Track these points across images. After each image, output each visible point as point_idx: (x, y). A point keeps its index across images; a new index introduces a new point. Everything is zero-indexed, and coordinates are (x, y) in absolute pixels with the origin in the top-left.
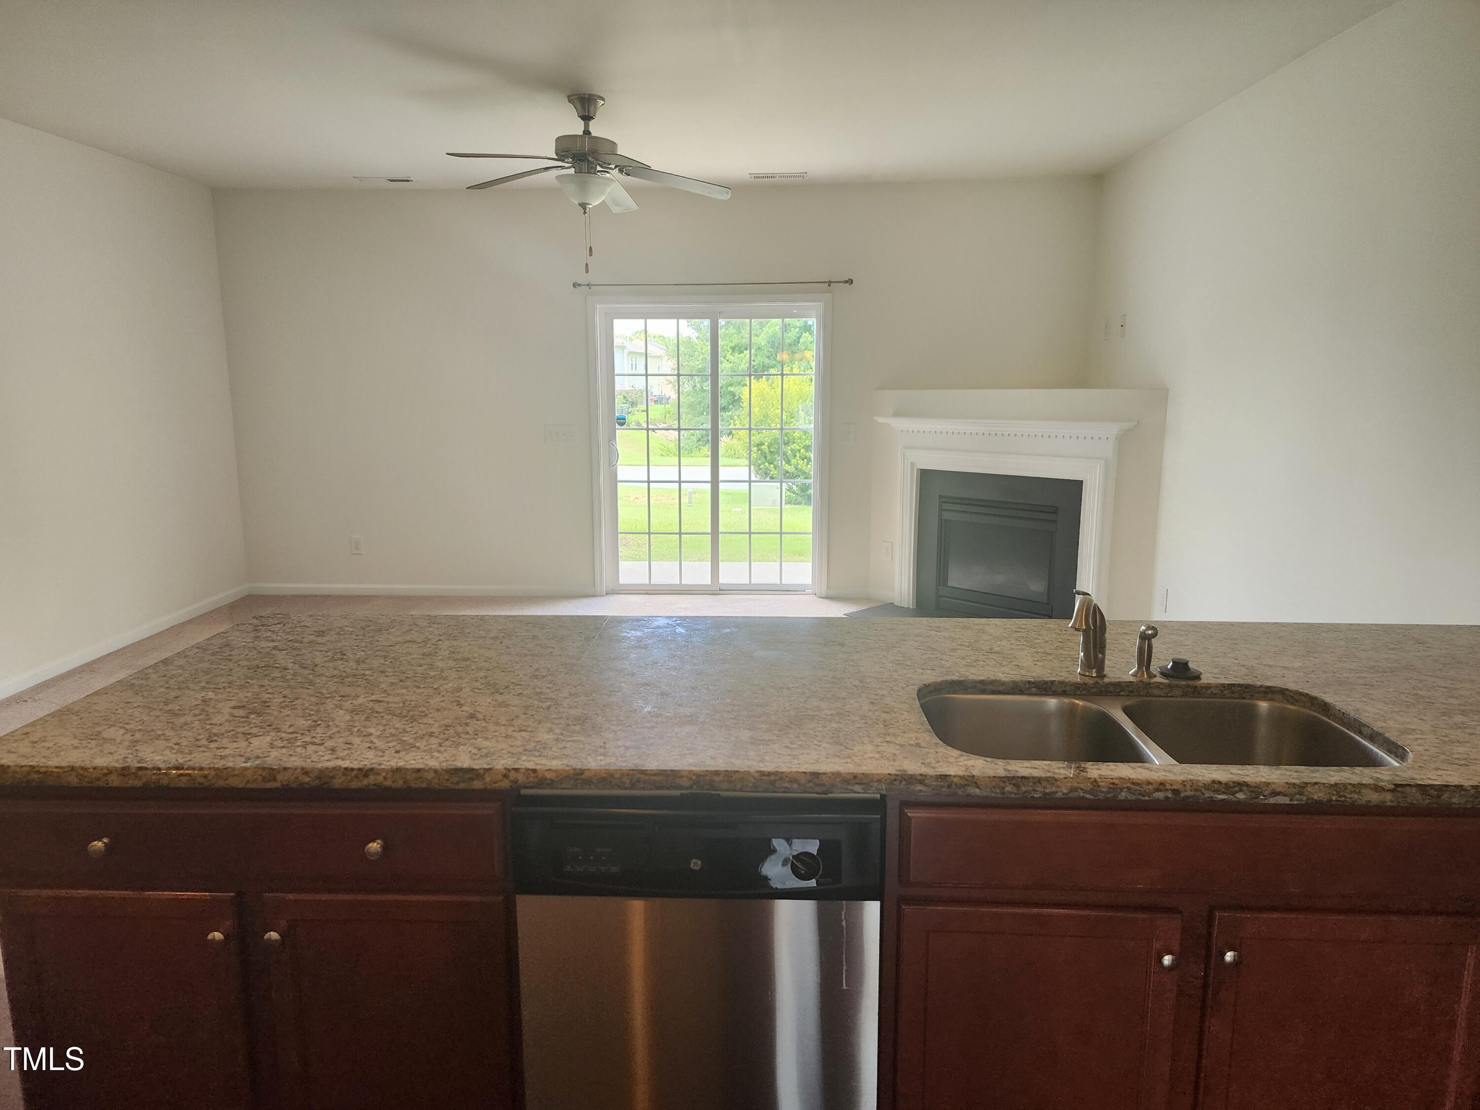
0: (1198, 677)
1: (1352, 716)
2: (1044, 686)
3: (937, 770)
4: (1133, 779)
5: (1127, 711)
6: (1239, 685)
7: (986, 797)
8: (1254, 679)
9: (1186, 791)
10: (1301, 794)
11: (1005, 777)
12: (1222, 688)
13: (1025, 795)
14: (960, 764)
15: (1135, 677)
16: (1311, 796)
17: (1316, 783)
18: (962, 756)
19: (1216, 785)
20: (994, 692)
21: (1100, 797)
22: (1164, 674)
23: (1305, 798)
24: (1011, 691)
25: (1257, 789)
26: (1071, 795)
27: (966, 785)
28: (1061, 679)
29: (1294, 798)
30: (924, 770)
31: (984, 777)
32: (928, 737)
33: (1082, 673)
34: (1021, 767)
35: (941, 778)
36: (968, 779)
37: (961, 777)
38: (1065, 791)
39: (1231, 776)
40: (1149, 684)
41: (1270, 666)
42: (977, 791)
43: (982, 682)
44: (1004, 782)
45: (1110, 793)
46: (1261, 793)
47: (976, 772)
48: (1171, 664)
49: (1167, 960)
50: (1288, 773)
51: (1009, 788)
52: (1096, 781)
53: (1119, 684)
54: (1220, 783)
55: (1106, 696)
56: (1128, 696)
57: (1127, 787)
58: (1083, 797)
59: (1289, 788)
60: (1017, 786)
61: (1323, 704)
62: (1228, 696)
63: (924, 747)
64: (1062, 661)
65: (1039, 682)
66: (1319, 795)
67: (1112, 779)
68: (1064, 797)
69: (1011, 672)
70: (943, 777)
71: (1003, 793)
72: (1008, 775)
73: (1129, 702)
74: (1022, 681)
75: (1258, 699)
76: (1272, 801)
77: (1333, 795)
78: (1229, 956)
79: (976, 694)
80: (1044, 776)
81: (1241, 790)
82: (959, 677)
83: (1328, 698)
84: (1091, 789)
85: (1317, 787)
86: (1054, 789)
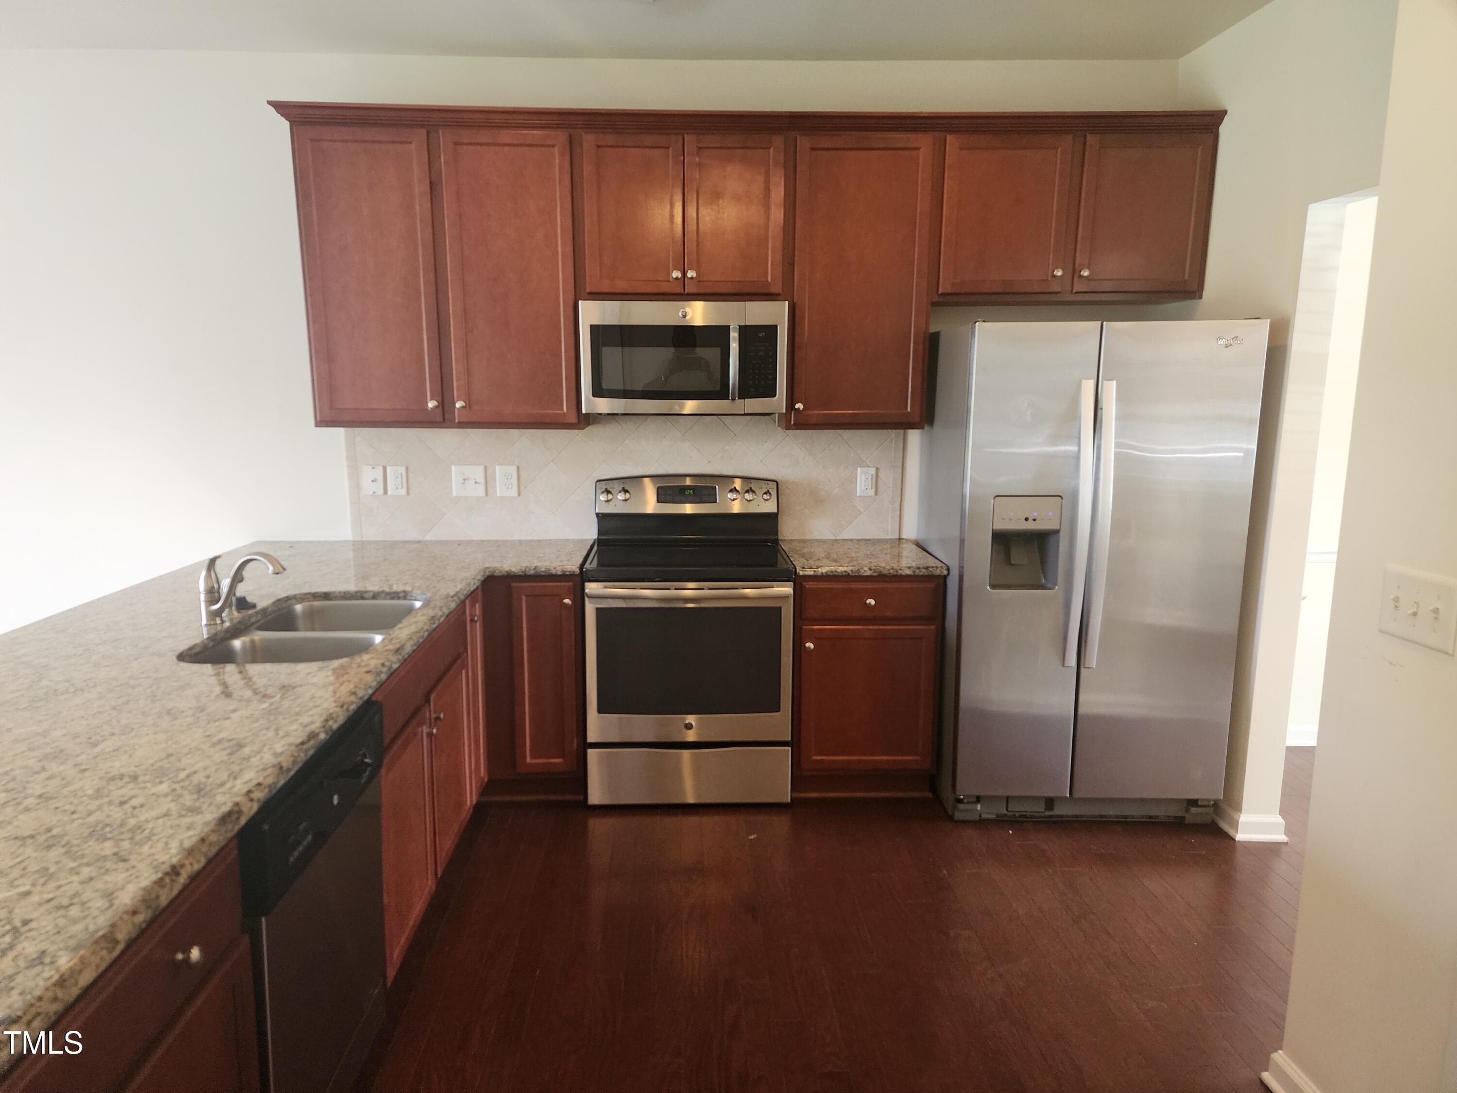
75: (291, 604)
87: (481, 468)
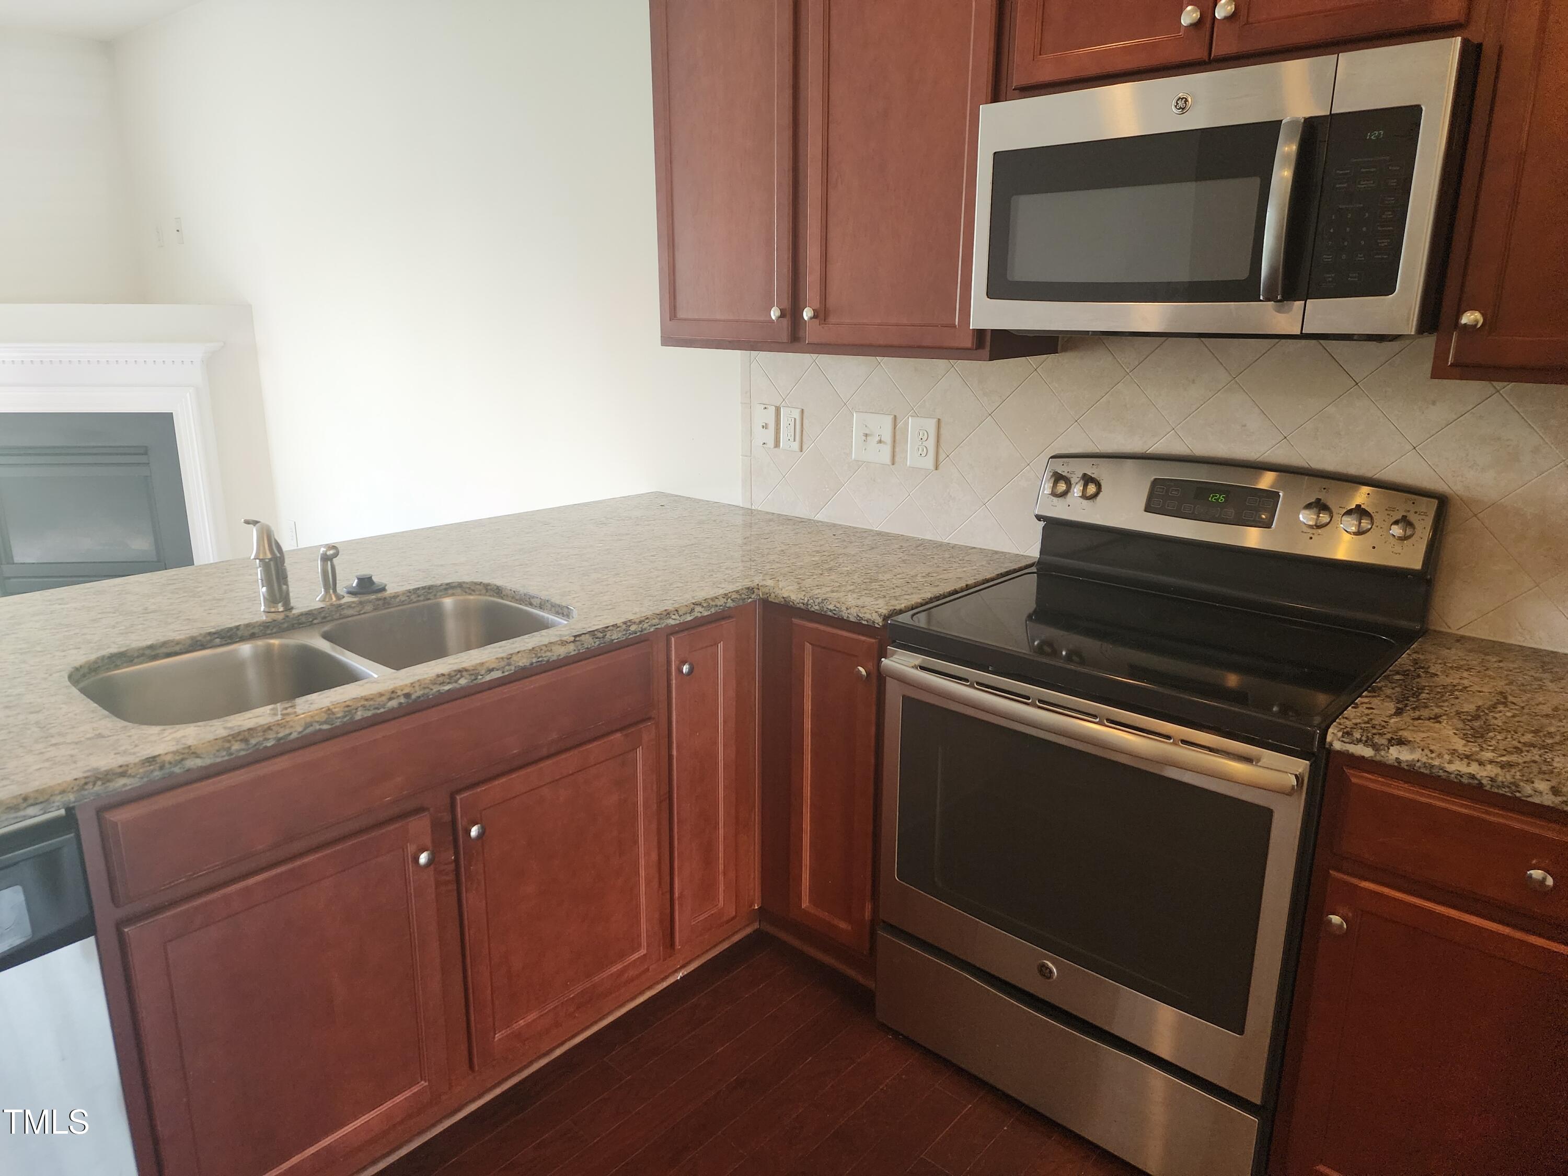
0: (383, 589)
1: (521, 592)
2: (229, 634)
3: (138, 755)
4: (365, 696)
5: (327, 636)
6: (424, 588)
7: (211, 765)
8: (434, 579)
9: (416, 692)
10: (509, 664)
11: (229, 736)
12: (409, 594)
13: (257, 747)
14: (166, 739)
15: (324, 603)
16: (517, 664)
17: (518, 652)
18: (164, 730)
19: (441, 678)
20: (169, 655)
21: (338, 724)
22: (351, 593)
23: (513, 668)
24: (191, 648)
25: (475, 671)
26: (308, 731)
27: (182, 760)
28: (246, 622)
29: (505, 670)
30: (121, 760)
31: (203, 744)
32: (107, 723)
33: (267, 610)
34: (244, 720)
35: (148, 762)
36: (183, 752)
37: (174, 753)
38: (300, 729)
39: (451, 666)
40: (340, 605)
41: (442, 565)
42: (199, 762)
43: (151, 647)
44: (229, 741)
45: (345, 716)
46: (478, 674)
47: (190, 742)
48: (356, 581)
49: (423, 858)
50: (494, 650)
51: (236, 746)
52: (329, 709)
53: (309, 614)
54: (443, 675)
55: (300, 628)
56: (321, 623)
57: (361, 706)
58: (320, 730)
59: (499, 662)
60: (245, 740)
61: (495, 588)
62: (415, 600)
63: (110, 736)
64: (238, 603)
65: (222, 630)
66: (523, 662)
67: (345, 702)
68: (300, 735)
69: (182, 628)
70: (151, 760)
71: (231, 754)
72: (232, 733)
73: (327, 628)
74: (201, 634)
75: (441, 597)
76: (488, 678)
77: (533, 658)
78: (474, 831)
79: (147, 662)
80: (272, 721)
81: (462, 676)
82: (119, 648)
83: (499, 582)
84: (327, 719)
85: (520, 655)
86: (287, 732)
87: (888, 420)
